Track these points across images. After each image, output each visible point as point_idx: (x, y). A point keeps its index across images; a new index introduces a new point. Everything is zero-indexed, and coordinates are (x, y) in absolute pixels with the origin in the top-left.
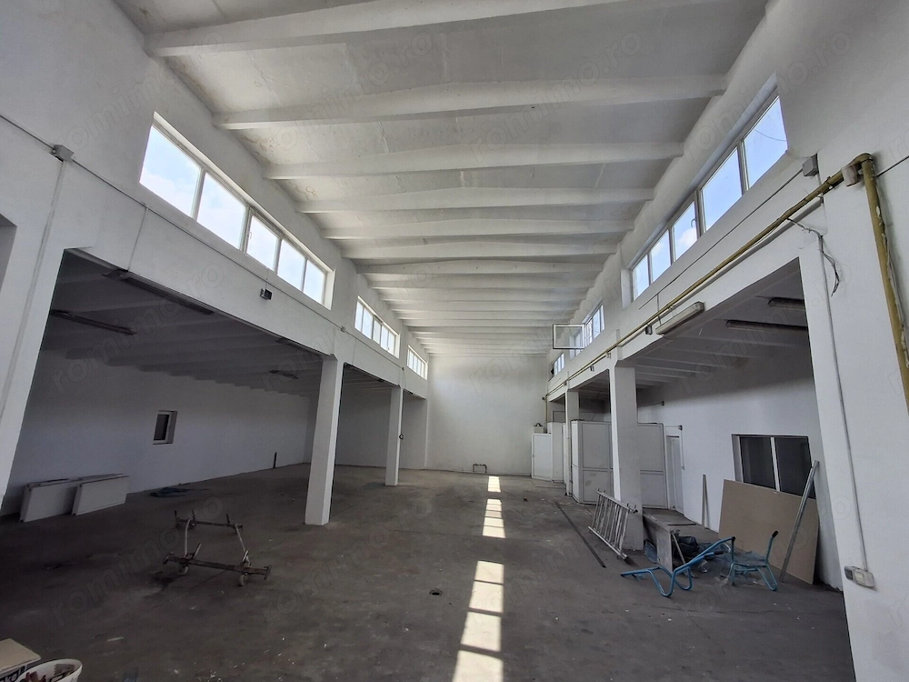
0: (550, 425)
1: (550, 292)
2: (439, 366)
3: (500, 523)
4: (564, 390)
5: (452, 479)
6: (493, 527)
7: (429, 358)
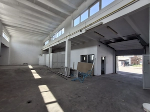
0: (43, 55)
1: (51, 23)
2: (13, 40)
3: (38, 75)
4: (49, 47)
5: (18, 67)
6: (37, 76)
7: (10, 37)
